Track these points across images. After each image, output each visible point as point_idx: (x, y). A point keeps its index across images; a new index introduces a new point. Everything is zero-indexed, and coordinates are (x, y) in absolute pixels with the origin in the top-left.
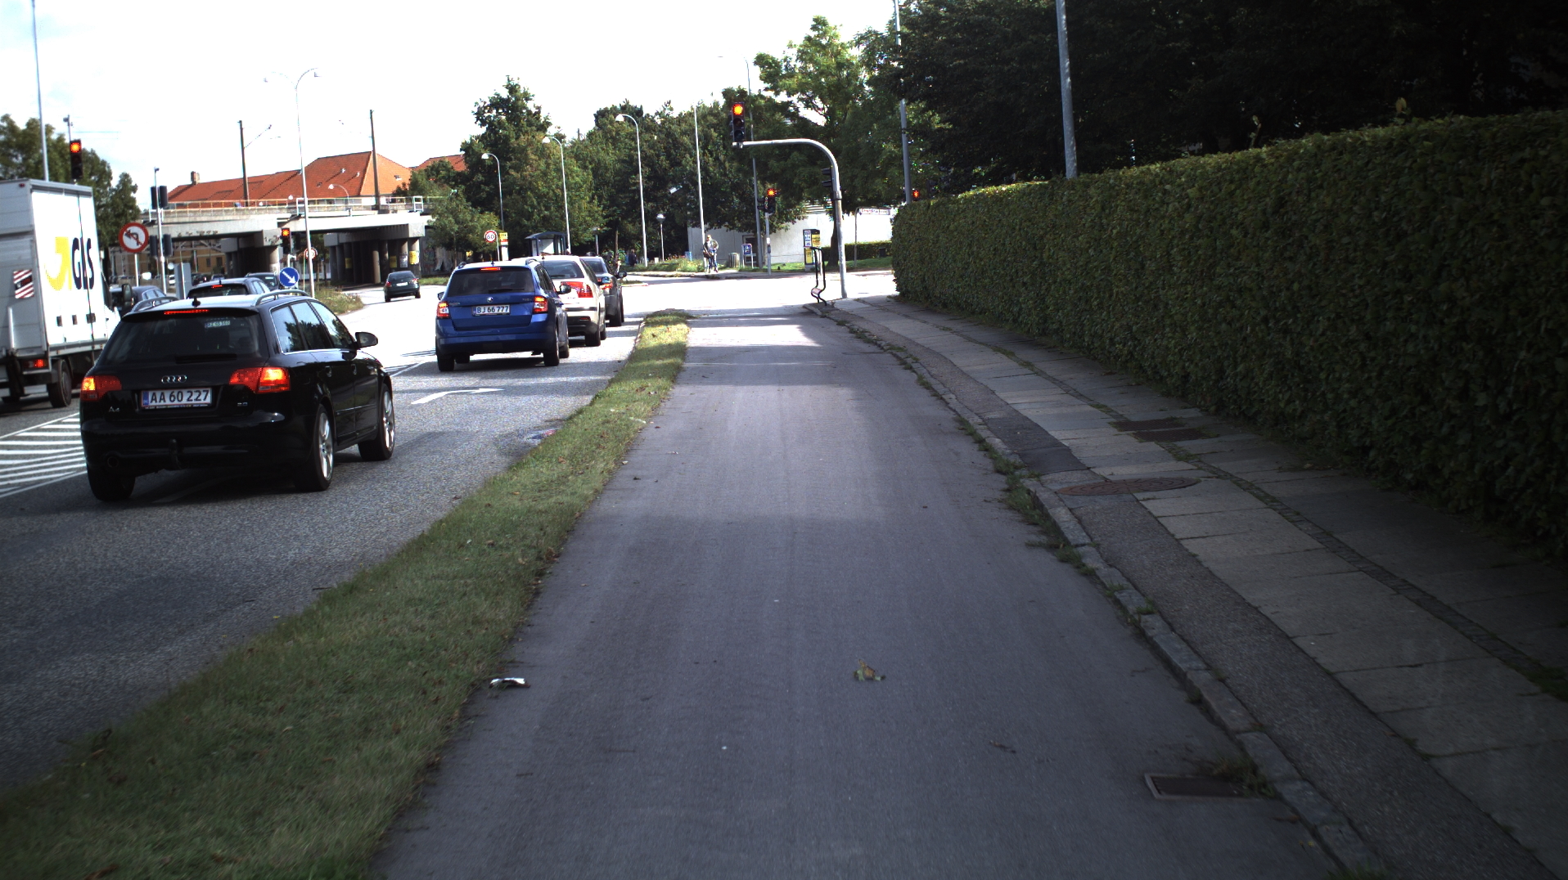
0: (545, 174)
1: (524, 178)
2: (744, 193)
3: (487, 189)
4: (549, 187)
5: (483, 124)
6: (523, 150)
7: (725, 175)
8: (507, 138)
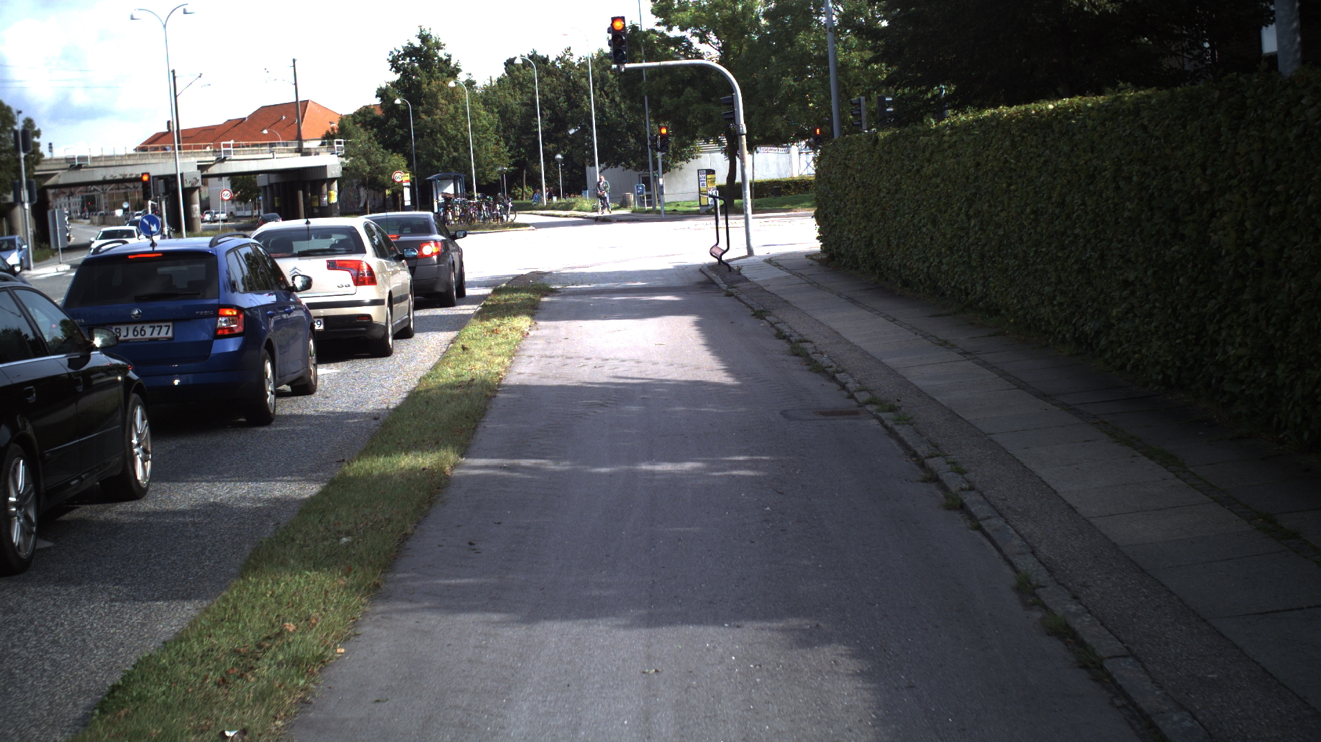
0: (454, 118)
1: (434, 121)
2: (639, 133)
3: (401, 132)
4: (458, 130)
5: (397, 71)
6: (434, 96)
7: (621, 116)
8: (420, 83)
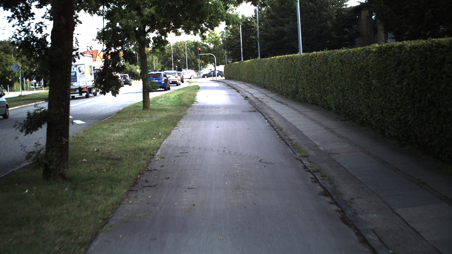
2: (195, 62)
7: (191, 58)
